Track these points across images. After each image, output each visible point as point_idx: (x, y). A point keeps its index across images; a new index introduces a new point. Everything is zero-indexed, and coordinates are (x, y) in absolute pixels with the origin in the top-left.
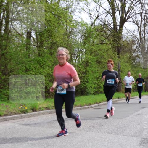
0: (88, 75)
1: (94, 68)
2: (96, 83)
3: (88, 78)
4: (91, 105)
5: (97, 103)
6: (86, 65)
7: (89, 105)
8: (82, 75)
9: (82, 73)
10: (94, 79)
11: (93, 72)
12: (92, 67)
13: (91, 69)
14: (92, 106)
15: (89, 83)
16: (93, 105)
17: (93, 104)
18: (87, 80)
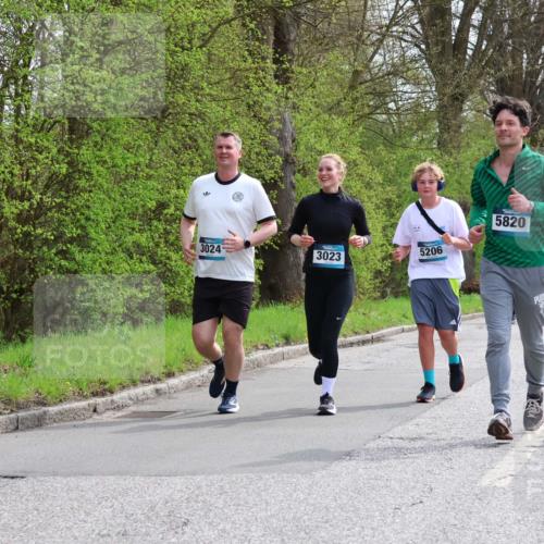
0: (86, 196)
1: (128, 148)
2: (137, 245)
3: (88, 219)
4: (112, 393)
5: (148, 378)
6: (71, 130)
7: (95, 394)
8: (46, 200)
9: (47, 187)
10: (126, 221)
12: (115, 140)
13: (107, 158)
14: (118, 397)
15: (95, 250)
16: (125, 394)
17: (123, 387)
18: (83, 228)
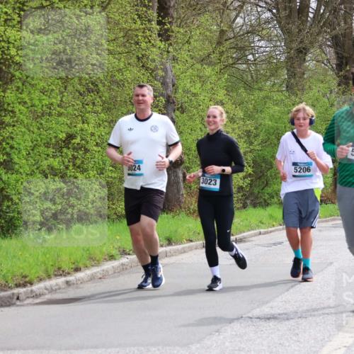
0: (10, 129)
1: (43, 92)
2: (51, 168)
3: (12, 147)
4: (31, 284)
5: (60, 272)
7: (18, 286)
10: (42, 149)
11: (37, 117)
12: (33, 86)
13: (27, 99)
14: (37, 287)
15: (17, 172)
16: (42, 285)
17: (41, 280)
18: (8, 154)
